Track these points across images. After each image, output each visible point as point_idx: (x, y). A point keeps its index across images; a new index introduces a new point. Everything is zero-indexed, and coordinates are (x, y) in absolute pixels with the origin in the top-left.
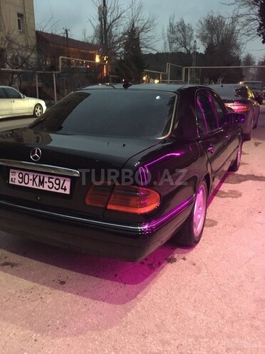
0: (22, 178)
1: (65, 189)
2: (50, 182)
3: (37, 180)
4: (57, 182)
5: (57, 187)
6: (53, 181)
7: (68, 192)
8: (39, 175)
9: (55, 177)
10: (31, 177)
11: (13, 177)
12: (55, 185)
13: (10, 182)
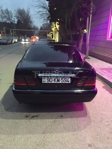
0: (49, 80)
1: (69, 82)
2: (62, 80)
3: (56, 80)
4: (65, 79)
5: (65, 81)
6: (63, 79)
7: (70, 82)
8: (57, 78)
9: (64, 78)
10: (53, 79)
11: (44, 80)
12: (64, 81)
13: (43, 82)
